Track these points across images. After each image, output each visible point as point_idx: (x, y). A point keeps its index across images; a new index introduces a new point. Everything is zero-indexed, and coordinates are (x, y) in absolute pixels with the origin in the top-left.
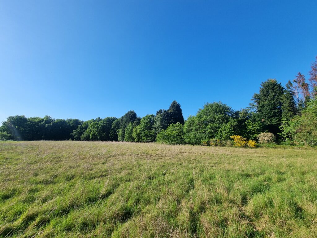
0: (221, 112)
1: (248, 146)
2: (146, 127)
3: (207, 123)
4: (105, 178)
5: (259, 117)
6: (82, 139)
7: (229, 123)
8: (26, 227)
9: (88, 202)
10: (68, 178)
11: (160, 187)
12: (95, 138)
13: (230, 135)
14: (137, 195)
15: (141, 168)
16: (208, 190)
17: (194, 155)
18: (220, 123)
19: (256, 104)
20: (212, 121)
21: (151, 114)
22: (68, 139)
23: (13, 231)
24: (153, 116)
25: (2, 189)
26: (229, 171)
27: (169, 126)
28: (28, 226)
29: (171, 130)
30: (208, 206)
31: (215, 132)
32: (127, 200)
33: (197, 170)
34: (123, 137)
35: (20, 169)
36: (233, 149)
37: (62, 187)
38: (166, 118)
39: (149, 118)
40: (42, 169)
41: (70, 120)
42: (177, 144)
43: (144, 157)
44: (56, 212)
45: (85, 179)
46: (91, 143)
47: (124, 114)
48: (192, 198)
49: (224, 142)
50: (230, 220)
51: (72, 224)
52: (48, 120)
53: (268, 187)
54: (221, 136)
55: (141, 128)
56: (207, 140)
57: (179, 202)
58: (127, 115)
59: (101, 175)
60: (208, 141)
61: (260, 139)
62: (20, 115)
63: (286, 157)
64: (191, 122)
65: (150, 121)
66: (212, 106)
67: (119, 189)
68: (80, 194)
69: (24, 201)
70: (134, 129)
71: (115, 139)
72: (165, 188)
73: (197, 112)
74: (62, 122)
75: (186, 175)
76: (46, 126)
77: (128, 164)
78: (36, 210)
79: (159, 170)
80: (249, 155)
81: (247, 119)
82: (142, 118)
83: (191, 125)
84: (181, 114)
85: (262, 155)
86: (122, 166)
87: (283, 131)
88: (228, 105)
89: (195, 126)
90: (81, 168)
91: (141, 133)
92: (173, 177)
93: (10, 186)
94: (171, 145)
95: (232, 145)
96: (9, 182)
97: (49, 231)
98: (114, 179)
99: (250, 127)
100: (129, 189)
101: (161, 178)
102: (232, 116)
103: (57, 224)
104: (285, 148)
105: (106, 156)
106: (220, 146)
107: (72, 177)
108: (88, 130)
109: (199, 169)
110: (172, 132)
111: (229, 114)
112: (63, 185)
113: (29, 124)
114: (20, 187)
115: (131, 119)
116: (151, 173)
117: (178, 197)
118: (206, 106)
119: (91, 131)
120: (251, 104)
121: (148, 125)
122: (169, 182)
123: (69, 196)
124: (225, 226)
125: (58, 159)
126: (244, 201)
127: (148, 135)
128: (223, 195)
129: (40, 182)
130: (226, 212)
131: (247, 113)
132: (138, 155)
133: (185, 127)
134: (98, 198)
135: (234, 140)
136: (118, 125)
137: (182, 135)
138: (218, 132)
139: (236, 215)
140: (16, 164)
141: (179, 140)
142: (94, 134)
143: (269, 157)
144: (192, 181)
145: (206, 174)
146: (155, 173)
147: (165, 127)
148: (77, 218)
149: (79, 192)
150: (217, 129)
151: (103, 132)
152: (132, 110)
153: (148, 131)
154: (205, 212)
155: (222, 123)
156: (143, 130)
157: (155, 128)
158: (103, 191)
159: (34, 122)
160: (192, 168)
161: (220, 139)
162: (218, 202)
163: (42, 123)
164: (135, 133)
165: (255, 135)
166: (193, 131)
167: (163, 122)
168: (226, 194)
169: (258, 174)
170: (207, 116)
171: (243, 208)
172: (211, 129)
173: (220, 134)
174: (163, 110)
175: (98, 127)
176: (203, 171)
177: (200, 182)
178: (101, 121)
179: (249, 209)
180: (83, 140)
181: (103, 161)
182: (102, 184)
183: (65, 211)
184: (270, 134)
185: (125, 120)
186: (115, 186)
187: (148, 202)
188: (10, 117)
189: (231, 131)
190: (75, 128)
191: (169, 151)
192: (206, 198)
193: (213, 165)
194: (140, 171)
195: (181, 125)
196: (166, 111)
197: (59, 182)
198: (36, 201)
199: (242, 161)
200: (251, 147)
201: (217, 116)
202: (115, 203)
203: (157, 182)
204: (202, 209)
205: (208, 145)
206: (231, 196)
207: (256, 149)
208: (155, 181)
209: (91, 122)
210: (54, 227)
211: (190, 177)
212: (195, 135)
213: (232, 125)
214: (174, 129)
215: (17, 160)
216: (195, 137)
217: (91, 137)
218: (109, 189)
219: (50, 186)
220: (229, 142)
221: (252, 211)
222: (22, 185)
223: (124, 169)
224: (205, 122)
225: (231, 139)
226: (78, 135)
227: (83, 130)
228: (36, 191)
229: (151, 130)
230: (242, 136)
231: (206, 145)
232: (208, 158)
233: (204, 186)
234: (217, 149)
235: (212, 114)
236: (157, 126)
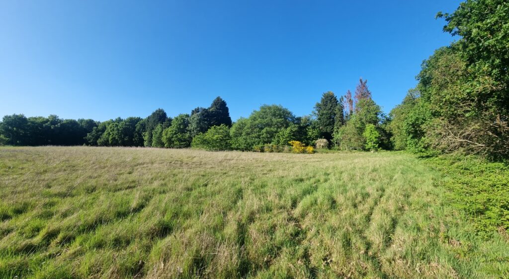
0: (281, 115)
1: (306, 152)
2: (178, 129)
3: (263, 126)
4: (135, 190)
5: (318, 125)
6: (99, 144)
7: (289, 129)
8: (48, 245)
9: (118, 216)
10: (88, 190)
11: (202, 199)
12: (115, 143)
13: (288, 141)
14: (175, 208)
15: (177, 178)
16: (258, 199)
17: (243, 162)
18: (278, 127)
19: (317, 112)
20: (268, 125)
21: (185, 113)
22: (81, 144)
23: (35, 248)
24: (187, 116)
25: (12, 202)
26: (283, 177)
27: (210, 128)
28: (50, 243)
29: (213, 133)
30: (257, 215)
31: (271, 137)
32: (164, 213)
33: (247, 179)
34: (150, 141)
35: (28, 179)
36: (290, 155)
37: (83, 200)
38: (206, 119)
39: (182, 119)
40: (55, 180)
41: (82, 121)
42: (220, 150)
43: (178, 165)
44: (81, 228)
45: (110, 191)
46: (111, 149)
47: (150, 114)
48: (240, 209)
49: (281, 147)
50: (278, 226)
51: (102, 240)
52: (54, 121)
53: (316, 188)
54: (278, 142)
55: (173, 131)
56: (260, 146)
57: (225, 214)
58: (154, 114)
59: (128, 187)
60: (263, 147)
61: (317, 145)
62: (18, 114)
63: (333, 160)
64: (241, 125)
65: (184, 122)
66: (270, 108)
67: (152, 201)
68: (106, 208)
69: (41, 216)
70: (163, 132)
71: (140, 143)
72: (209, 201)
73: (250, 114)
74: (72, 123)
75: (233, 185)
76: (52, 128)
77: (160, 174)
78: (56, 226)
79: (198, 180)
80: (305, 160)
81: (308, 125)
82: (173, 118)
83: (241, 128)
84: (228, 114)
85: (317, 160)
86: (153, 176)
87: (334, 138)
88: (290, 110)
89: (246, 129)
90: (102, 178)
91: (172, 137)
92: (217, 188)
93: (21, 199)
94: (212, 151)
95: (290, 151)
96: (18, 195)
97: (76, 249)
98: (145, 191)
99: (310, 133)
100: (165, 201)
101: (202, 189)
102: (293, 121)
103: (85, 240)
104: (333, 153)
105: (132, 164)
106: (276, 152)
107: (94, 189)
108: (106, 133)
109: (249, 178)
110: (213, 136)
111: (290, 119)
112: (83, 198)
113: (30, 125)
114: (32, 200)
115: (160, 120)
116: (189, 184)
117: (223, 209)
118: (263, 108)
119: (109, 134)
120: (313, 112)
121: (182, 127)
122: (213, 194)
123: (93, 210)
124: (273, 232)
125: (73, 168)
126: (294, 204)
127: (181, 140)
128: (274, 202)
129: (55, 195)
130: (275, 219)
131: (308, 120)
132: (171, 163)
133: (232, 131)
134: (129, 213)
135: (293, 146)
136: (143, 127)
137: (228, 139)
138: (275, 137)
139: (285, 219)
140: (21, 174)
141: (224, 145)
142: (114, 138)
143: (322, 161)
144: (240, 191)
145: (257, 182)
146: (194, 184)
147: (204, 130)
148: (107, 234)
149: (104, 206)
150: (275, 134)
151: (125, 135)
152: (161, 109)
153: (181, 134)
154: (254, 222)
155: (280, 128)
156: (175, 134)
157: (190, 131)
158: (134, 204)
159: (37, 123)
160: (241, 177)
161: (277, 144)
162: (269, 210)
163: (46, 124)
164: (165, 137)
165: (314, 141)
166: (243, 135)
167: (201, 123)
168: (277, 201)
169: (311, 178)
170: (263, 119)
171: (292, 212)
172: (266, 133)
173: (277, 139)
174: (201, 108)
175: (118, 130)
176: (253, 180)
177: (250, 191)
178: (122, 122)
179: (296, 212)
180: (101, 146)
181: (128, 170)
182: (131, 197)
183: (91, 227)
184: (325, 140)
185: (152, 120)
186: (147, 199)
187: (187, 216)
188: (6, 117)
189: (290, 136)
190: (90, 131)
191: (210, 159)
192: (255, 207)
193: (265, 172)
194: (175, 181)
195: (227, 127)
196: (205, 109)
197: (78, 194)
198: (55, 216)
199: (298, 167)
200: (309, 153)
201: (275, 120)
202: (151, 218)
203: (197, 194)
204: (251, 219)
205: (262, 151)
206: (282, 202)
207: (313, 154)
208: (195, 193)
209: (109, 124)
210: (81, 244)
211: (238, 187)
212: (246, 139)
213: (292, 130)
214: (216, 132)
215: (22, 169)
216: (246, 142)
217: (110, 142)
218: (140, 201)
219: (69, 199)
220: (286, 148)
221: (300, 212)
222: (34, 198)
223: (155, 180)
224: (259, 126)
225: (289, 145)
226: (94, 139)
227: (100, 133)
228: (52, 204)
229: (185, 133)
230: (302, 142)
231: (259, 151)
232: (261, 165)
233: (254, 195)
234: (273, 156)
235: (269, 117)
236: (192, 128)
